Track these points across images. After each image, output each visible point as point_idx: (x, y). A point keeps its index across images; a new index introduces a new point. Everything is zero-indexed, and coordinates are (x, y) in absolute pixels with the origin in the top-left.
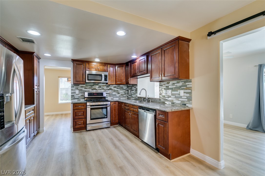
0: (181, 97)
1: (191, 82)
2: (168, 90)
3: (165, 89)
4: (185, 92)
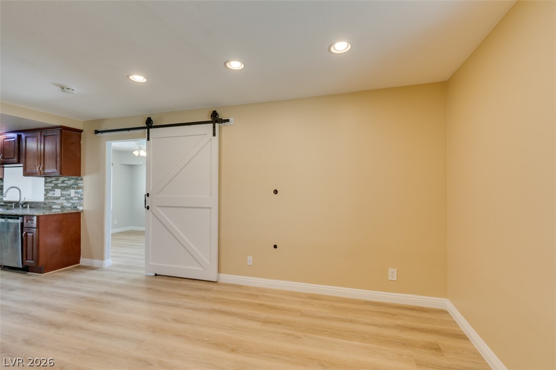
0: (72, 199)
1: (82, 180)
2: (56, 190)
3: (52, 188)
4: (76, 192)
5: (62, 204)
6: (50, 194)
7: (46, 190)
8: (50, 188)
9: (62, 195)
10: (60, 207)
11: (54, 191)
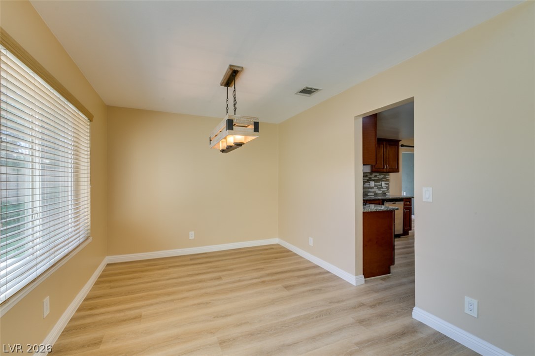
2: (371, 182)
3: (368, 180)
4: (385, 184)
5: (375, 192)
6: (367, 185)
8: (366, 180)
9: (375, 186)
10: (373, 194)
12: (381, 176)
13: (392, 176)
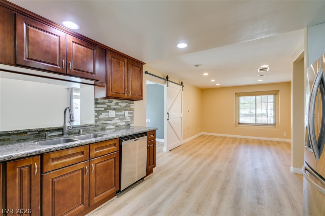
2: (110, 111)
3: (105, 109)
4: (129, 113)
5: (116, 123)
6: (103, 115)
7: (96, 111)
8: (103, 109)
9: (116, 116)
10: (114, 127)
11: (109, 112)
12: (124, 104)
13: (136, 104)
